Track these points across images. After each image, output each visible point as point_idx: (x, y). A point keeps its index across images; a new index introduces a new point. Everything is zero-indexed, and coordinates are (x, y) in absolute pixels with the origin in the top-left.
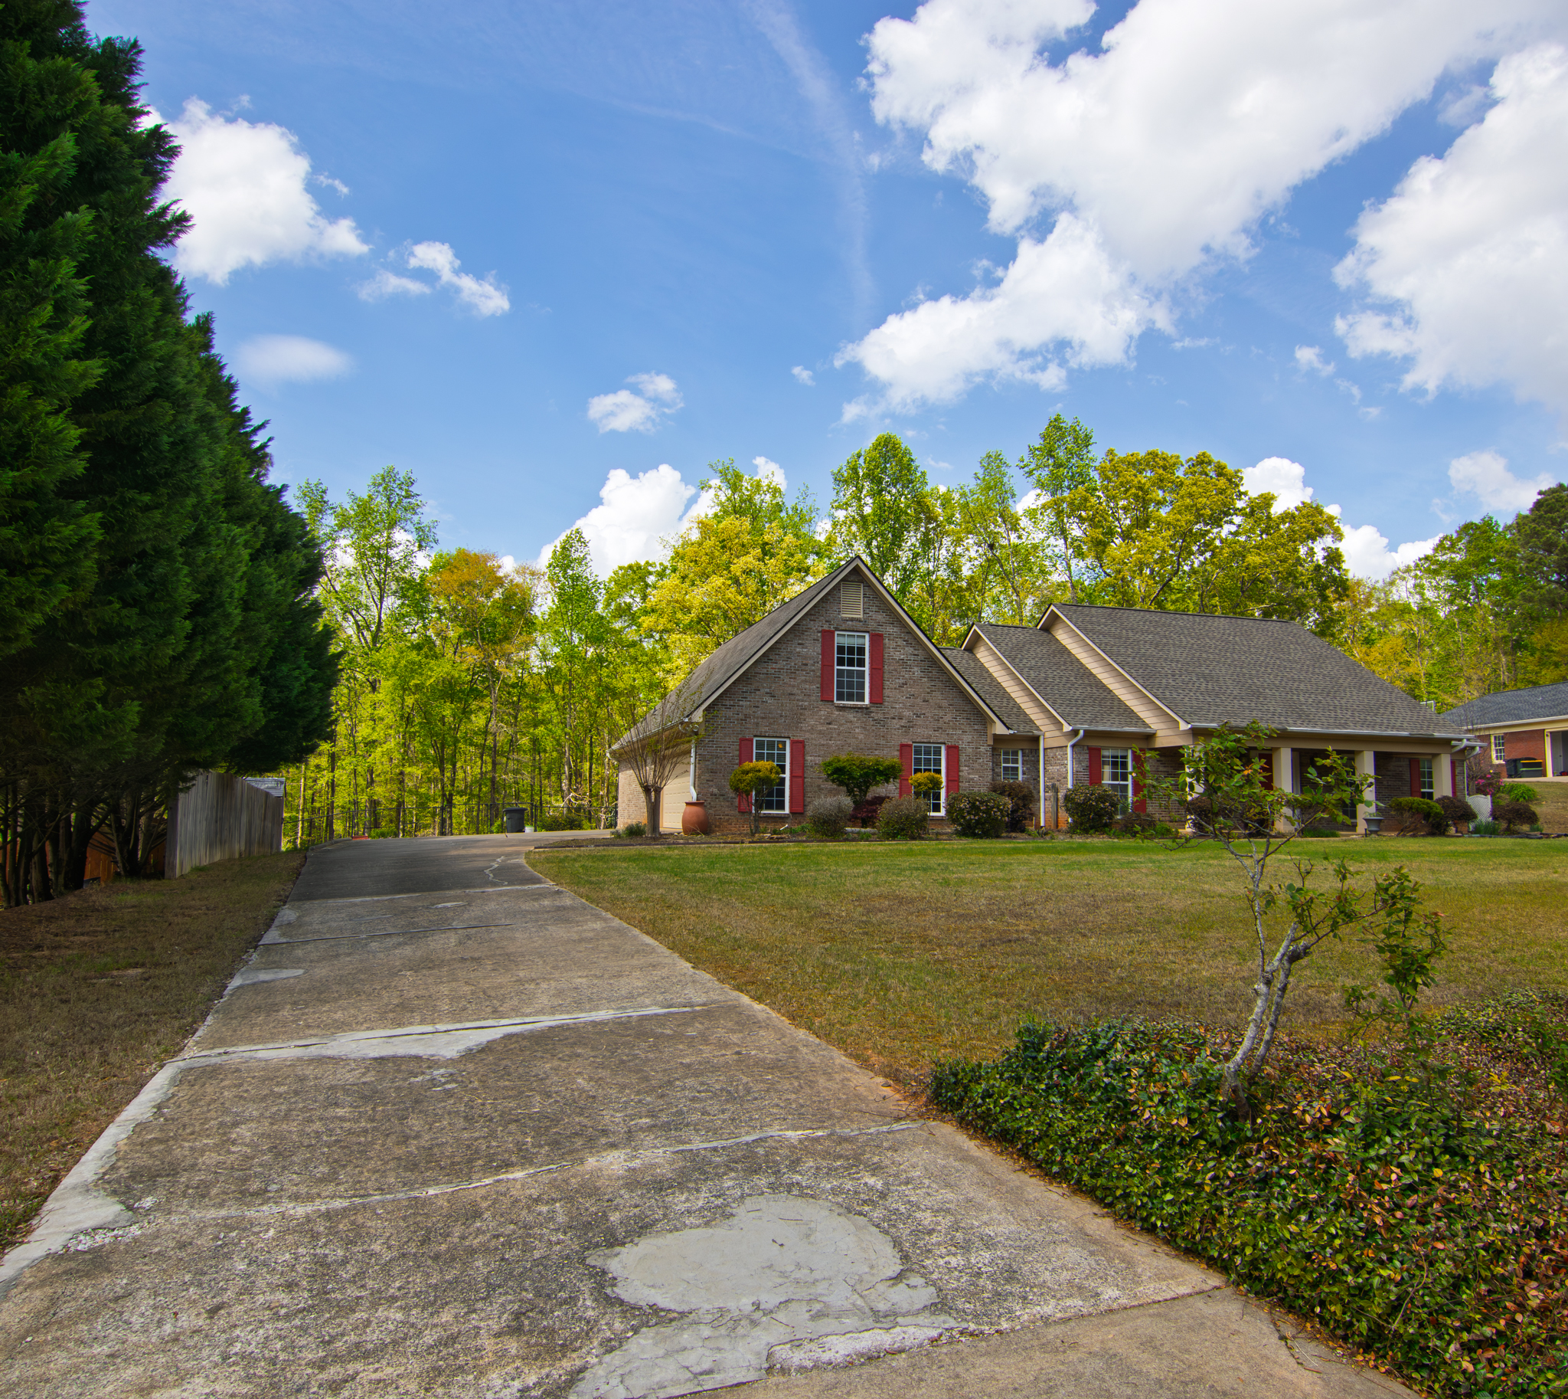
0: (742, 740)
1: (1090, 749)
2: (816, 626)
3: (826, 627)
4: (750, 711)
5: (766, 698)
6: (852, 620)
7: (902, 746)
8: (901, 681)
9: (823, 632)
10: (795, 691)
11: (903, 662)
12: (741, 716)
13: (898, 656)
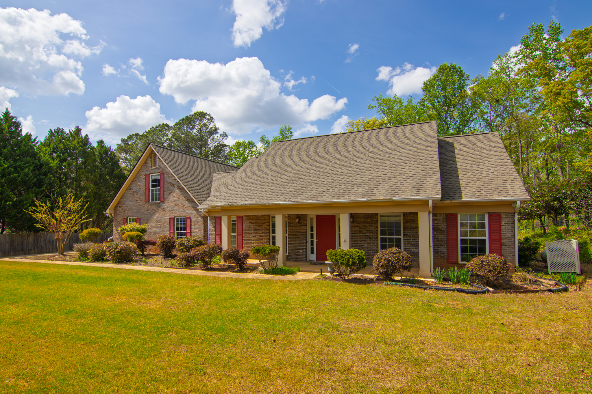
0: (123, 219)
1: (216, 217)
2: (143, 173)
3: (146, 174)
4: (125, 208)
5: (130, 203)
6: (154, 169)
7: (170, 218)
8: (170, 191)
9: (145, 175)
10: (138, 199)
11: (171, 183)
12: (123, 210)
13: (169, 181)
